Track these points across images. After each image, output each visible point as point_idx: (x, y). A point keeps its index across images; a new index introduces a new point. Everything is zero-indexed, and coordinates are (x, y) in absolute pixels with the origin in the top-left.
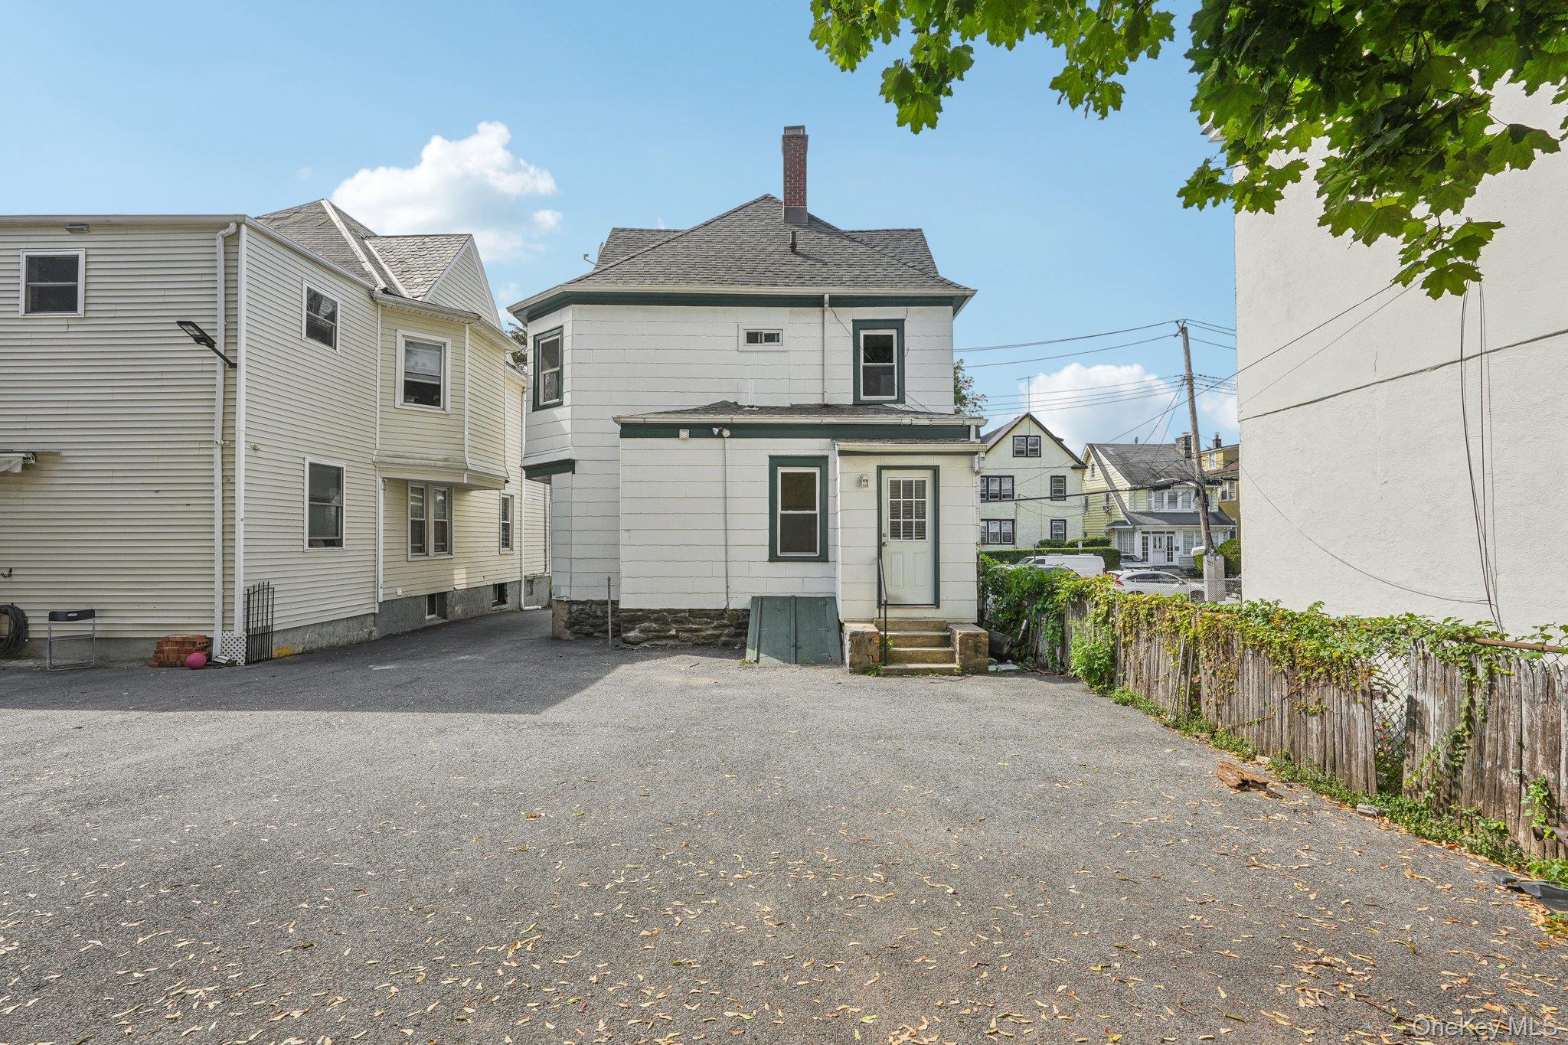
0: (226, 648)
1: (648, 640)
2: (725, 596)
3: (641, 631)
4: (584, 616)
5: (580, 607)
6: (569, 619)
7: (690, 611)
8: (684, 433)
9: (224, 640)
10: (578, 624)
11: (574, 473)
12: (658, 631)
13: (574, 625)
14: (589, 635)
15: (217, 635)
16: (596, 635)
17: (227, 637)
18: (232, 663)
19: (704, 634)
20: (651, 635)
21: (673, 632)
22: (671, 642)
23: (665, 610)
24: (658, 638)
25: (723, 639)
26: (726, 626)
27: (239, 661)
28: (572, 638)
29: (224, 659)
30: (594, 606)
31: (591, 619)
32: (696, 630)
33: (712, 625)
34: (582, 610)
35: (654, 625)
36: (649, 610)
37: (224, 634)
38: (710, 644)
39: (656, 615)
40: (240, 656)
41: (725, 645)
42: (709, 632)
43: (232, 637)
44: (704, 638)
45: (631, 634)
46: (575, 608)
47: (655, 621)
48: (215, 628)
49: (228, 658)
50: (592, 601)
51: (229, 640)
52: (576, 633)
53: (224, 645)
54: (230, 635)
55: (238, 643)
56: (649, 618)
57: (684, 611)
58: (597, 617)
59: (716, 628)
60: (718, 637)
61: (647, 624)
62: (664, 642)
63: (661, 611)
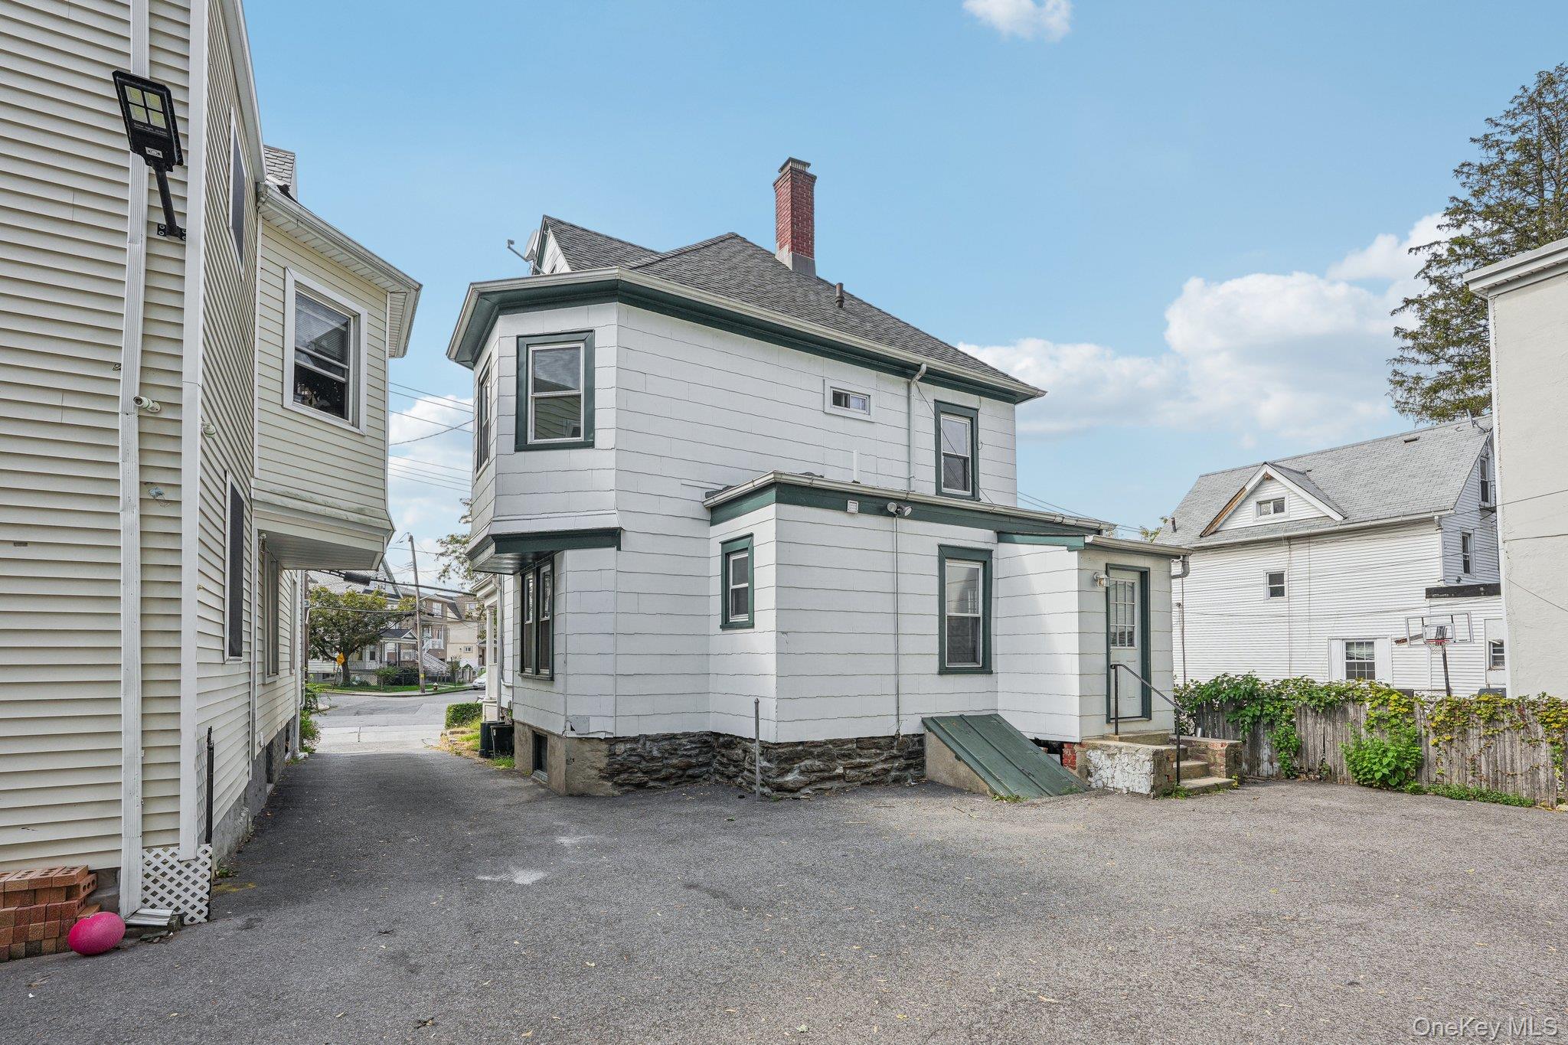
0: (154, 887)
1: (810, 783)
2: (894, 719)
3: (802, 773)
4: (633, 758)
5: (628, 746)
6: (609, 765)
7: (858, 740)
8: (852, 506)
9: (149, 870)
10: (625, 771)
11: (619, 549)
12: (821, 771)
13: (619, 773)
14: (641, 786)
15: (130, 860)
16: (651, 784)
17: (157, 862)
18: (178, 924)
19: (873, 769)
20: (813, 777)
21: (840, 771)
22: (836, 784)
23: (831, 742)
24: (823, 780)
25: (893, 774)
26: (895, 757)
27: (192, 913)
28: (616, 793)
29: (161, 916)
30: (648, 743)
31: (644, 763)
32: (866, 766)
33: (882, 758)
34: (634, 749)
35: (817, 763)
36: (813, 742)
37: (150, 857)
38: (880, 782)
39: (819, 749)
40: (193, 901)
41: (896, 780)
42: (879, 766)
43: (173, 861)
44: (874, 775)
45: (790, 778)
46: (620, 748)
47: (819, 756)
48: (123, 845)
49: (169, 912)
50: (646, 736)
51: (164, 868)
52: (621, 785)
53: (148, 882)
54: (165, 855)
55: (188, 872)
56: (811, 753)
57: (851, 741)
58: (653, 759)
59: (885, 761)
60: (887, 771)
61: (808, 762)
62: (827, 785)
63: (826, 743)
